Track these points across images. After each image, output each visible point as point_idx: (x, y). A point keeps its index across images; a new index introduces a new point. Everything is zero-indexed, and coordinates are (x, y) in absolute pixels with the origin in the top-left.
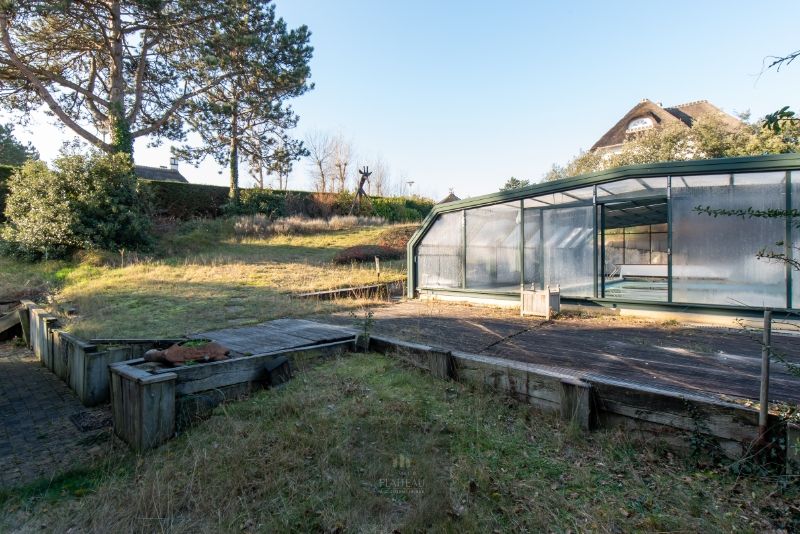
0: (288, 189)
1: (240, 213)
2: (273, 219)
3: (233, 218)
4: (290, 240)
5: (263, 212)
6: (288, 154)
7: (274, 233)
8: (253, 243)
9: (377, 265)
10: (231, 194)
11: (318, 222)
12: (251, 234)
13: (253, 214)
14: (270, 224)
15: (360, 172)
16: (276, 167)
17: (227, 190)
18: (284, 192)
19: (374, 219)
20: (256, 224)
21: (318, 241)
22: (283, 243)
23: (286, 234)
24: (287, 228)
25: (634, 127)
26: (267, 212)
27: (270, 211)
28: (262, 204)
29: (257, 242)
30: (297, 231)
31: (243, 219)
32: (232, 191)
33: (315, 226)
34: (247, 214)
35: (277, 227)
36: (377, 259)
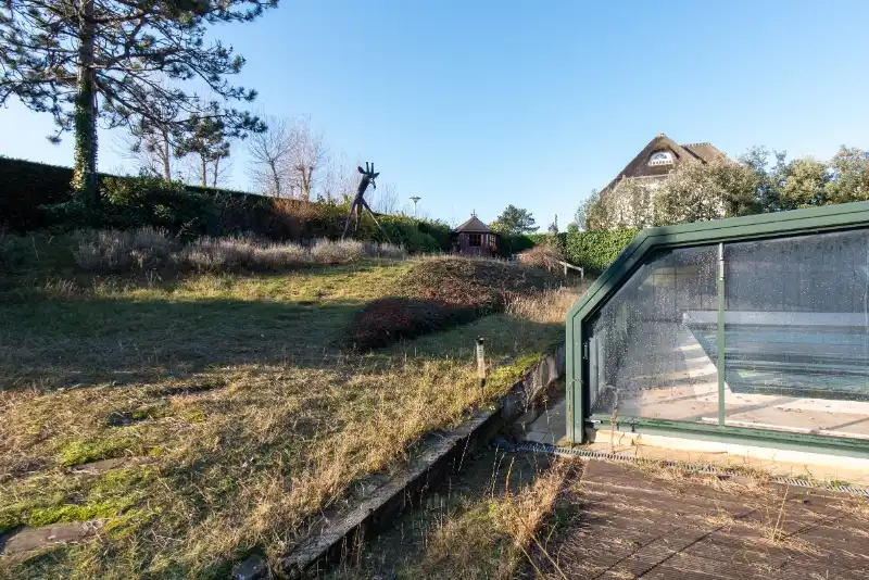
0: (221, 186)
1: (99, 224)
2: (186, 240)
3: (77, 233)
4: (228, 285)
5: (157, 223)
6: (220, 125)
7: (189, 270)
8: (127, 294)
9: (480, 360)
10: (78, 183)
11: (290, 249)
12: (124, 270)
13: (136, 226)
14: (178, 250)
15: (361, 170)
16: (194, 147)
17: (67, 174)
18: (212, 192)
19: (385, 247)
20: (140, 248)
21: (298, 290)
22: (212, 293)
23: (217, 271)
24: (219, 259)
25: (655, 161)
26: (173, 226)
27: (178, 224)
28: (161, 208)
29: (140, 293)
30: (245, 267)
31: (103, 236)
32: (78, 176)
33: (284, 256)
34: (121, 226)
35: (195, 256)
36: (479, 349)
